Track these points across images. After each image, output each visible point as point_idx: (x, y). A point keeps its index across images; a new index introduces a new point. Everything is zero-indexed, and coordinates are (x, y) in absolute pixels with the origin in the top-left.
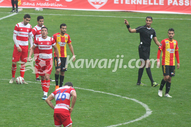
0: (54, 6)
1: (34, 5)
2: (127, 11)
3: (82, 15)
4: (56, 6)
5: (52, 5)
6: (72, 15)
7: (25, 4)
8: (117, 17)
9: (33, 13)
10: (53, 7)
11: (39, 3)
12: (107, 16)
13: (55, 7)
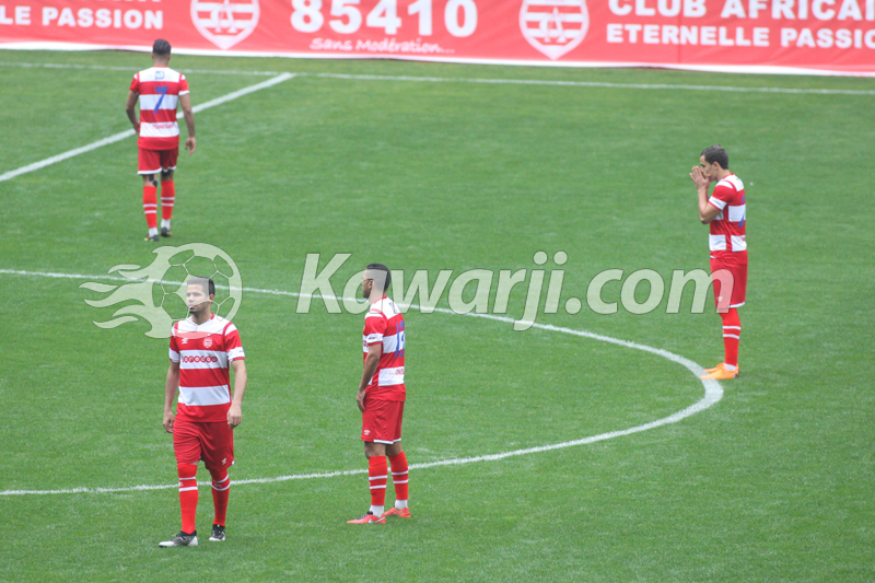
0: (413, 50)
1: (349, 47)
2: (650, 68)
3: (506, 81)
4: (419, 49)
5: (406, 46)
6: (471, 80)
7: (321, 46)
8: (617, 85)
9: (344, 73)
10: (410, 53)
11: (364, 41)
12: (583, 84)
13: (417, 54)
